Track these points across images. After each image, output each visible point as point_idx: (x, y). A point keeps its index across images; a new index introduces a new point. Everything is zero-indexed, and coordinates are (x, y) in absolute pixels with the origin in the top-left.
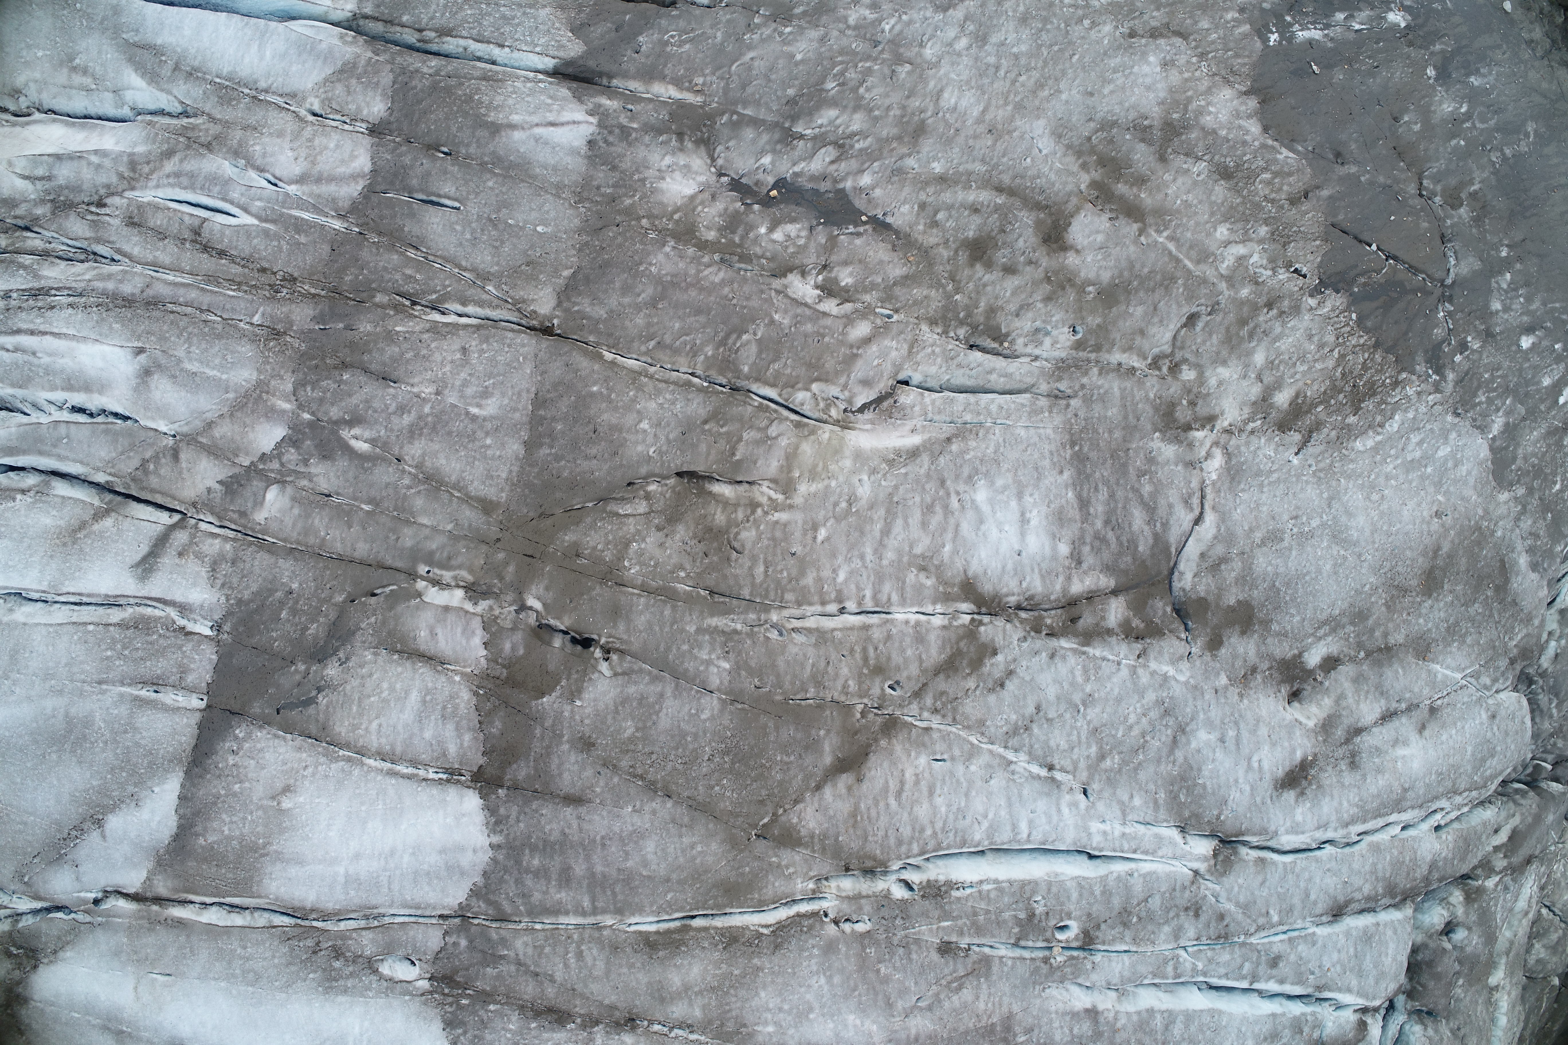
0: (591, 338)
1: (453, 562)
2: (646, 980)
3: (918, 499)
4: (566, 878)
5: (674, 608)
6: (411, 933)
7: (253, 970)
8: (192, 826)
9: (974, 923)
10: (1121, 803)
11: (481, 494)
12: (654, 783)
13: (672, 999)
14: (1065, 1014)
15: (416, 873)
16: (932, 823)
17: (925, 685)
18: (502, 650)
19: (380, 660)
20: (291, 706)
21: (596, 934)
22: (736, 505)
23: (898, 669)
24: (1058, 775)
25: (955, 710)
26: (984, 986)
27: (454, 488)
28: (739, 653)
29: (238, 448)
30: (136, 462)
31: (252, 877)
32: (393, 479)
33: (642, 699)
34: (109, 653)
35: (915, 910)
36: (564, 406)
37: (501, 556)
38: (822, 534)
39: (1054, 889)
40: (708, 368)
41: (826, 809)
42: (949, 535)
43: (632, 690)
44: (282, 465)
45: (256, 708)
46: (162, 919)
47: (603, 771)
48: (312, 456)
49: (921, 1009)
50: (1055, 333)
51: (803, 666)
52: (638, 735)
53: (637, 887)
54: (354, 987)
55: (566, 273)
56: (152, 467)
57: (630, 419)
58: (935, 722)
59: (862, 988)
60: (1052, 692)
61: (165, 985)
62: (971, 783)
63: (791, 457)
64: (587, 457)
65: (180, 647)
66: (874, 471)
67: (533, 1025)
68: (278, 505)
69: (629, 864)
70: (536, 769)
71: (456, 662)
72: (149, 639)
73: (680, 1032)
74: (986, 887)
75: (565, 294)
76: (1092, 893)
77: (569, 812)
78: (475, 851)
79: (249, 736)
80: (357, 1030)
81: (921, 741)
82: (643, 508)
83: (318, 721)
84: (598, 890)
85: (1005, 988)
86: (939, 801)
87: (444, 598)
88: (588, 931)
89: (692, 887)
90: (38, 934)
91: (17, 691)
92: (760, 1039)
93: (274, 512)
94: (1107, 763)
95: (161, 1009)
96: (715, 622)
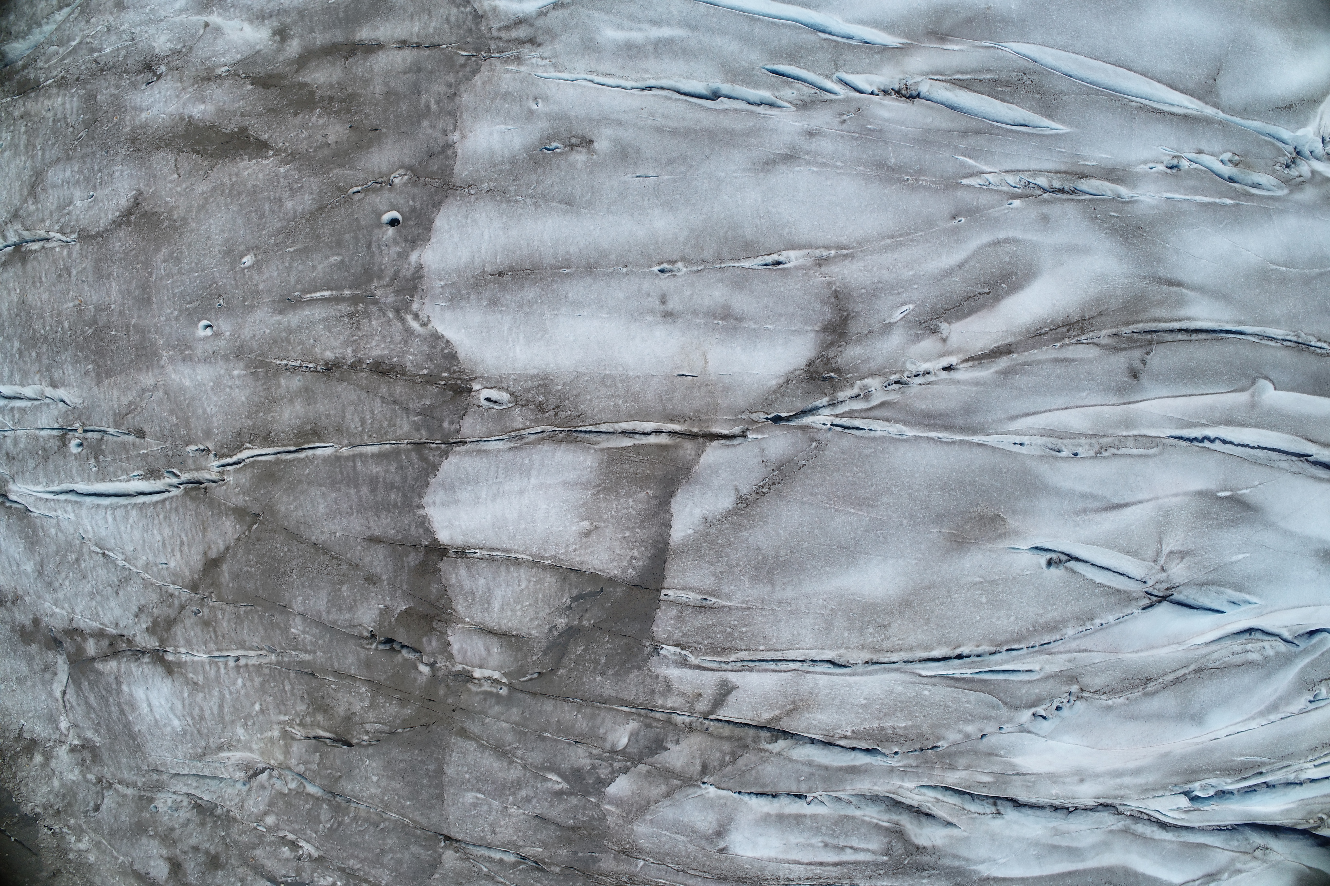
0: (419, 832)
1: (482, 697)
2: (318, 405)
3: (210, 724)
4: (373, 483)
5: (332, 667)
6: (485, 430)
7: (607, 387)
8: (660, 504)
9: (127, 452)
10: (62, 532)
11: (468, 742)
12: (325, 553)
13: (300, 391)
14: (68, 386)
15: (477, 483)
16: (160, 523)
17: (180, 613)
18: (438, 641)
19: (525, 630)
20: (593, 594)
21: (352, 440)
22: (312, 725)
23: (196, 624)
24: (98, 550)
25: (161, 596)
26: (116, 406)
27: (487, 747)
28: (287, 638)
29: (646, 777)
30: (741, 762)
31: (607, 467)
32: (529, 754)
33: (340, 610)
34: (744, 629)
35: (162, 461)
36: (425, 795)
37: (450, 701)
38: (257, 707)
39: (86, 476)
40: (347, 808)
41: (220, 534)
42: (187, 701)
43: (348, 616)
44: (611, 765)
45: (620, 591)
46: (688, 421)
47: (357, 561)
48: (589, 772)
49: (148, 390)
50: (166, 809)
51: (249, 629)
52: (338, 586)
53: (328, 478)
54: (526, 381)
55: (437, 876)
56: (727, 758)
57: (384, 783)
58: (171, 588)
59: (184, 405)
60: (113, 603)
61: (680, 368)
62: (143, 549)
63: (287, 753)
64: (405, 761)
65: (684, 635)
66: (239, 741)
67: (395, 360)
68: (618, 734)
69: (334, 495)
70: (402, 561)
71: (470, 630)
72: (710, 641)
73: (294, 364)
74: (124, 477)
75: (436, 863)
76: (65, 473)
77: (377, 533)
78: (434, 503)
79: (624, 570)
80: (518, 349)
81: (176, 577)
82: (368, 727)
83: (570, 584)
84: (352, 476)
85: (104, 406)
86: (159, 538)
87: (487, 673)
88: (357, 443)
89: (294, 480)
90: (807, 394)
91: (820, 602)
92: (241, 365)
93: (621, 729)
94: (74, 556)
95: (683, 348)
96: (307, 657)
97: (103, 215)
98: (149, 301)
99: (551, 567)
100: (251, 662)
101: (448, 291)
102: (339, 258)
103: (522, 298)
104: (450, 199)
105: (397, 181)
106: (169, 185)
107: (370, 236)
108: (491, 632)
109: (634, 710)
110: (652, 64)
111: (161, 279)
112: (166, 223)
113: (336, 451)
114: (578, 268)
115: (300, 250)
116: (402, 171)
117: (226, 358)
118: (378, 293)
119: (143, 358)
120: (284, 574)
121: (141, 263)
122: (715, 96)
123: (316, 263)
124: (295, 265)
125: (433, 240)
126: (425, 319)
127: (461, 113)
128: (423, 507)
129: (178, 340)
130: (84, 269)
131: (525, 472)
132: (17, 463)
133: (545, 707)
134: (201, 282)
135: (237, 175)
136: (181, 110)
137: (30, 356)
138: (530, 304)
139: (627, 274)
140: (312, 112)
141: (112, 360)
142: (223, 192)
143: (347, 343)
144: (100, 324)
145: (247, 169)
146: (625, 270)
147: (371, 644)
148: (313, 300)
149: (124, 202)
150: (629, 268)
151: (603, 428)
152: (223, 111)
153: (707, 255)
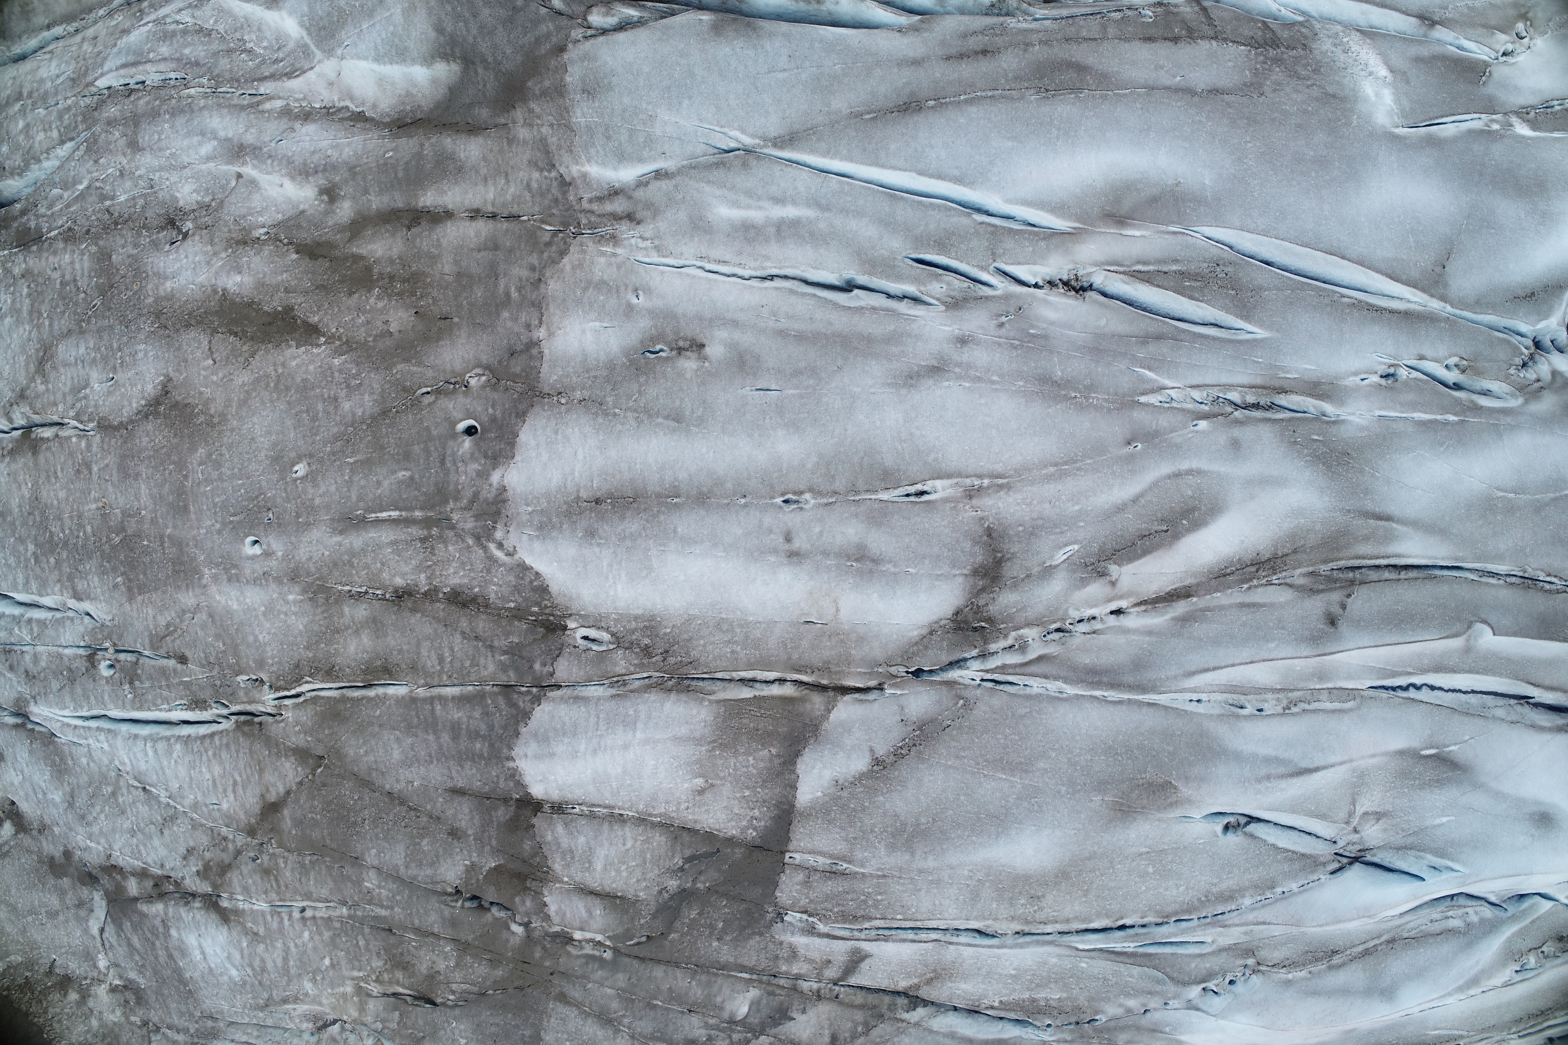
1: (583, 960)
2: (388, 639)
3: (273, 976)
4: (455, 729)
5: (413, 924)
6: (582, 673)
7: (724, 632)
8: (784, 763)
9: (167, 679)
10: (94, 762)
11: (568, 1008)
12: (402, 804)
13: (367, 622)
14: (95, 599)
15: (575, 734)
16: (209, 760)
17: (235, 858)
18: (533, 900)
19: (632, 891)
20: (708, 855)
21: (428, 679)
22: (390, 982)
23: (254, 871)
24: (137, 784)
25: (213, 838)
26: (151, 627)
27: (589, 1014)
28: (360, 892)
30: (875, 1033)
31: (724, 721)
32: (637, 1023)
33: (420, 865)
34: (879, 897)
35: (209, 690)
37: (547, 964)
38: (327, 962)
39: (120, 702)
41: (280, 777)
42: (246, 952)
43: (429, 872)
44: (730, 1037)
45: (738, 853)
46: (817, 672)
47: (438, 814)
49: (189, 611)
51: (316, 880)
52: (417, 840)
53: (402, 721)
54: (629, 621)
56: (860, 1029)
58: (224, 830)
59: (232, 631)
60: (156, 842)
61: (807, 614)
62: (191, 787)
63: (362, 1009)
64: (498, 1025)
65: (811, 901)
66: (306, 995)
67: (477, 590)
68: (737, 1003)
69: (410, 741)
70: (491, 815)
71: (568, 891)
72: (841, 908)
73: (359, 590)
74: (166, 705)
76: (95, 696)
77: (460, 784)
78: (526, 756)
79: (744, 830)
80: (619, 587)
81: (229, 820)
82: (454, 987)
83: (682, 844)
84: (430, 720)
85: (138, 625)
86: (208, 776)
87: (589, 935)
88: (436, 683)
89: (363, 721)
90: (953, 646)
91: (966, 873)
92: (297, 589)
93: (740, 998)
94: (110, 789)
95: (811, 593)
96: (384, 913)
97: (126, 403)
98: (186, 508)
99: (661, 825)
100: (319, 914)
101: (536, 519)
102: (407, 474)
103: (624, 530)
104: (537, 409)
105: (473, 382)
106: (203, 372)
107: (444, 449)
108: (593, 893)
109: (755, 977)
110: (774, 249)
111: (199, 484)
112: (202, 418)
113: (411, 692)
114: (688, 497)
115: (362, 463)
116: (478, 371)
117: (278, 580)
118: (455, 517)
119: (182, 575)
120: (355, 823)
121: (174, 463)
122: (848, 287)
123: (381, 478)
124: (356, 479)
125: (518, 458)
126: (511, 549)
127: (547, 305)
128: (513, 759)
129: (222, 557)
130: (107, 466)
131: (630, 724)
132: (38, 683)
133: (654, 974)
134: (246, 492)
135: (283, 365)
136: (213, 281)
137: (48, 562)
138: (633, 537)
139: (745, 506)
140: (369, 292)
141: (145, 574)
142: (268, 385)
143: (419, 569)
144: (129, 532)
145: (295, 358)
146: (743, 501)
147: (457, 901)
148: (378, 521)
149: (150, 389)
150: (748, 499)
151: (719, 675)
152: (263, 285)
153: (839, 485)
